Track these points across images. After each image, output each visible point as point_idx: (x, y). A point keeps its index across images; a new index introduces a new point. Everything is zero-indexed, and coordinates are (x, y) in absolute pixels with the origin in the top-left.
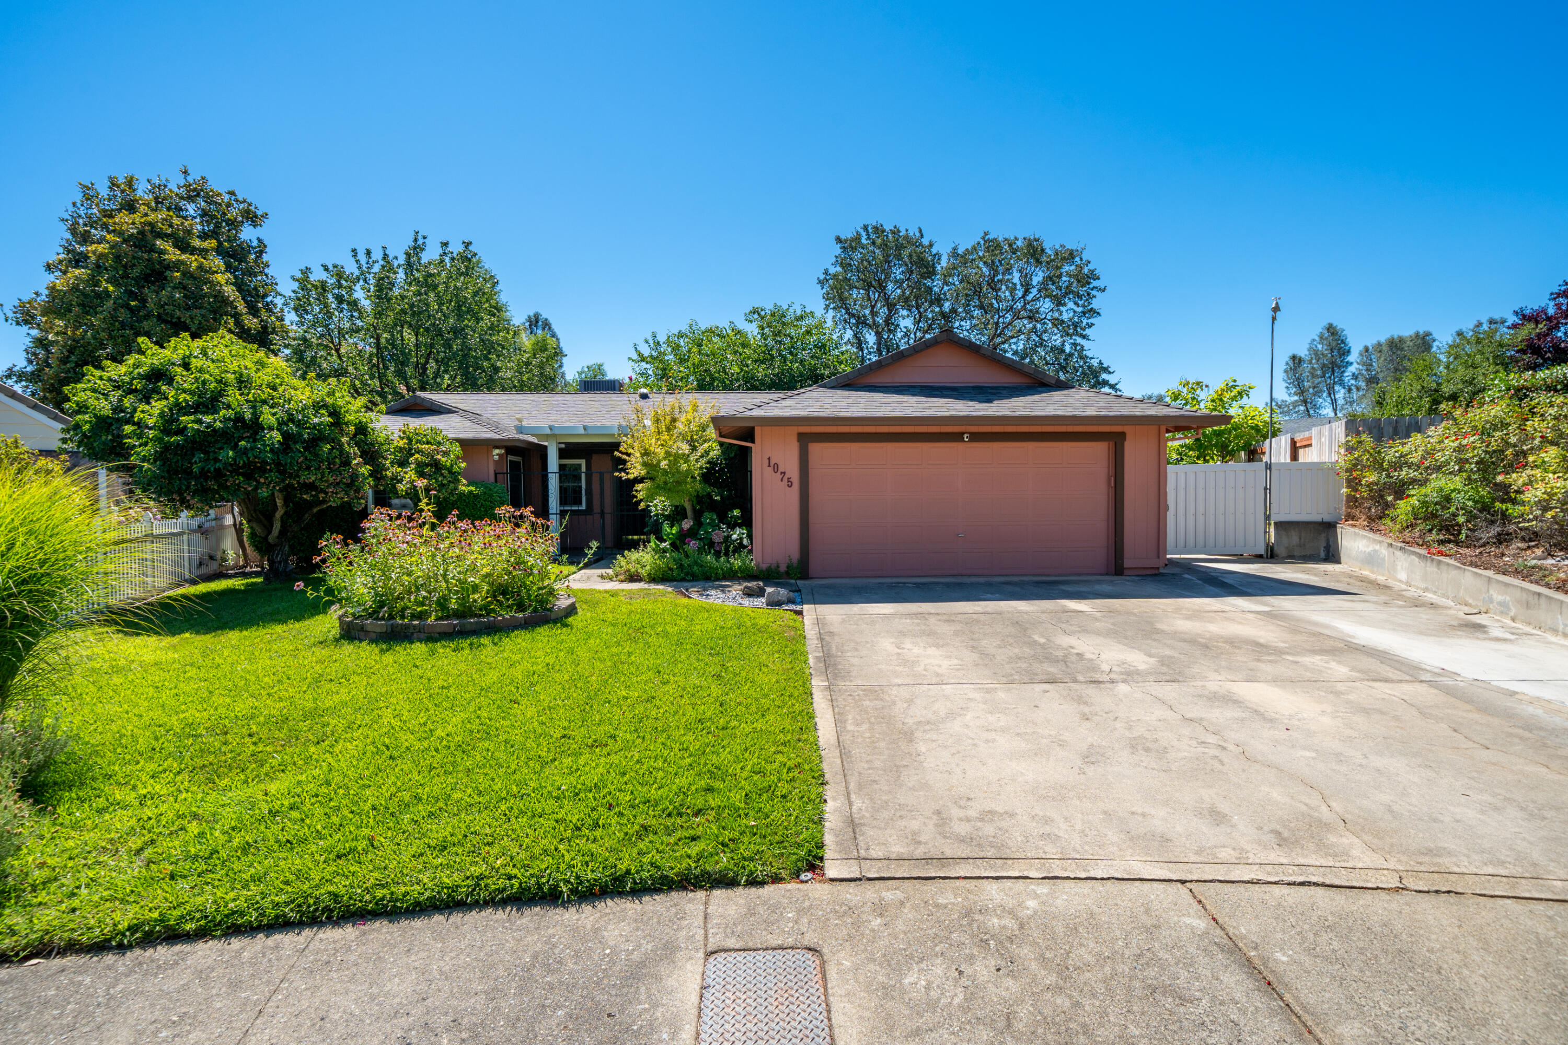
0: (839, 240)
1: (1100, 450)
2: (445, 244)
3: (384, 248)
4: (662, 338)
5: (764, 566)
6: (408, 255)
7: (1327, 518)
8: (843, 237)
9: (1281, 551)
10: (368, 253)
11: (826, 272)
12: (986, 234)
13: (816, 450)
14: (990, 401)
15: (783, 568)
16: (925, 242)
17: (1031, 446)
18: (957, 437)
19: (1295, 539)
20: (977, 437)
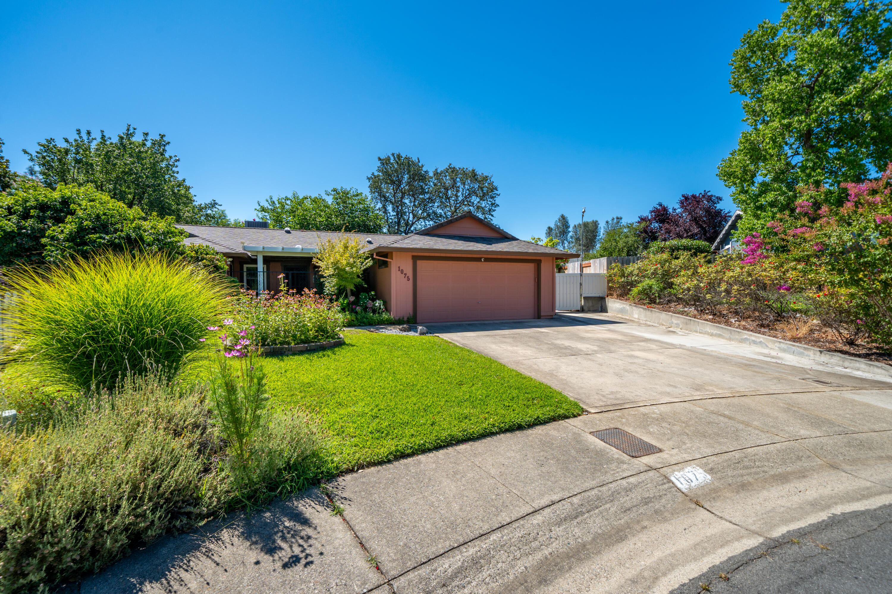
0: (380, 159)
1: (530, 267)
2: (147, 134)
3: (102, 131)
4: (275, 199)
5: (397, 318)
6: (121, 138)
7: (601, 295)
8: (382, 158)
9: (585, 308)
10: (89, 133)
11: (373, 174)
12: (450, 164)
13: (419, 263)
14: (491, 244)
15: (405, 319)
16: (420, 164)
17: (506, 264)
18: (479, 260)
19: (590, 303)
20: (487, 260)
